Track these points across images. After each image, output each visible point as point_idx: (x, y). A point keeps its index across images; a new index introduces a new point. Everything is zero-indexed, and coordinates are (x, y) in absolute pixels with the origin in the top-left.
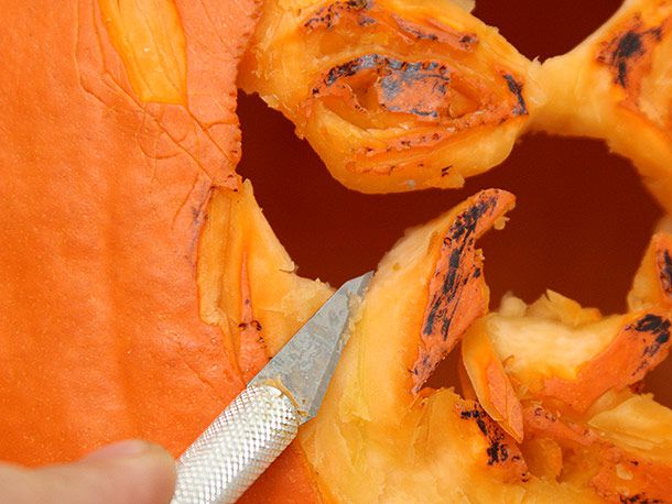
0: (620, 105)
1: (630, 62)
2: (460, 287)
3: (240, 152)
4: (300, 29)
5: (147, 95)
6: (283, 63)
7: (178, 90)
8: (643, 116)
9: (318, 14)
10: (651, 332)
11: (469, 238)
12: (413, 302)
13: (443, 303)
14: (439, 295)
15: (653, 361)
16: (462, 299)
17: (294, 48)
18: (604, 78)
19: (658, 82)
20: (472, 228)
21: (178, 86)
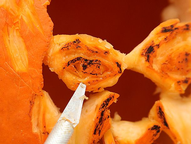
0: (148, 67)
1: (150, 55)
2: (103, 121)
3: (43, 85)
4: (60, 50)
5: (17, 69)
6: (55, 60)
7: (26, 67)
8: (154, 70)
9: (65, 46)
10: (155, 130)
11: (106, 107)
12: (91, 125)
13: (99, 126)
14: (98, 124)
15: (156, 138)
16: (104, 124)
17: (58, 55)
18: (143, 59)
19: (158, 59)
20: (107, 105)
21: (26, 66)
